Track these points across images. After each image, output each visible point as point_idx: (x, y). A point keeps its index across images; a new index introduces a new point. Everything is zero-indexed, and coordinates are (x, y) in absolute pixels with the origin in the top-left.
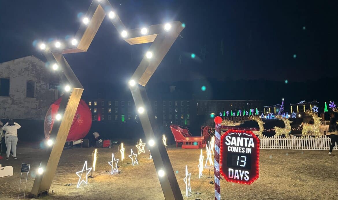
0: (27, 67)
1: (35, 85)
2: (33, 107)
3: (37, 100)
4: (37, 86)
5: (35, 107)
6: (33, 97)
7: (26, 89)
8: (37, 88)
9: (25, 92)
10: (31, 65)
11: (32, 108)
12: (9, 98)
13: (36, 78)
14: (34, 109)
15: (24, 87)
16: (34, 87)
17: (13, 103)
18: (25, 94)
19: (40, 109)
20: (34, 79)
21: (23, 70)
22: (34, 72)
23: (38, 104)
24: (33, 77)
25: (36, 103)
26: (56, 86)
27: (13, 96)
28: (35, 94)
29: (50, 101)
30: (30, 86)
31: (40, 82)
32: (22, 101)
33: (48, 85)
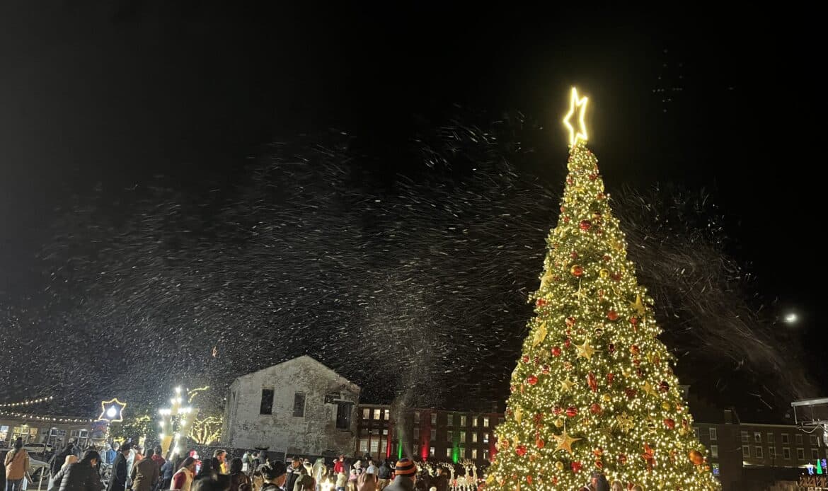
0: (297, 372)
1: (306, 397)
2: (300, 432)
3: (306, 420)
4: (308, 399)
5: (303, 431)
6: (302, 416)
8: (309, 402)
9: (292, 408)
10: (303, 369)
11: (298, 433)
12: (270, 417)
13: (309, 387)
14: (302, 434)
15: (292, 402)
16: (304, 401)
17: (276, 423)
18: (292, 412)
19: (308, 435)
20: (306, 390)
21: (293, 377)
22: (306, 379)
23: (307, 426)
24: (305, 386)
25: (304, 426)
26: (334, 400)
27: (276, 414)
28: (305, 411)
29: (325, 423)
30: (299, 399)
31: (312, 394)
32: (287, 422)
33: (324, 397)
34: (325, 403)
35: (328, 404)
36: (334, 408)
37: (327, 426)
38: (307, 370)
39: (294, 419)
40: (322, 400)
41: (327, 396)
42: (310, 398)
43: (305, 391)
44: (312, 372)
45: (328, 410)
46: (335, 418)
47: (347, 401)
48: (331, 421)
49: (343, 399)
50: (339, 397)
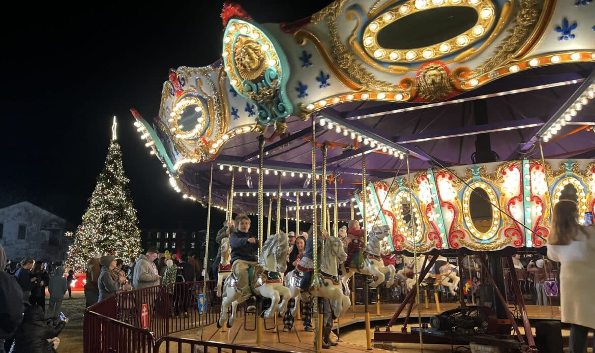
0: (20, 212)
1: (27, 227)
3: (27, 241)
4: (28, 229)
5: (25, 248)
6: (24, 239)
7: (18, 231)
9: (17, 234)
10: (24, 210)
11: (22, 249)
12: (2, 240)
13: (29, 221)
14: (24, 249)
15: (15, 230)
16: (25, 229)
18: (17, 237)
21: (17, 215)
22: (26, 216)
23: (28, 245)
24: (26, 220)
25: (26, 245)
26: (48, 228)
27: (5, 238)
28: (26, 236)
29: (41, 242)
30: (22, 229)
31: (31, 225)
32: (14, 243)
33: (40, 227)
34: (41, 230)
35: (43, 231)
36: (47, 234)
37: (43, 244)
38: (27, 210)
39: (20, 241)
40: (38, 229)
41: (42, 226)
42: (30, 227)
43: (25, 223)
44: (31, 212)
45: (43, 234)
46: (48, 239)
47: (57, 228)
48: (45, 241)
49: (53, 227)
50: (51, 226)
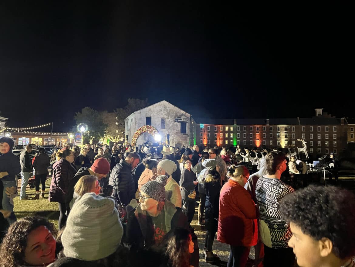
0: (161, 108)
1: (166, 120)
2: (164, 135)
3: (167, 130)
6: (165, 129)
7: (160, 123)
8: (168, 122)
9: (160, 125)
10: (163, 107)
13: (167, 115)
16: (165, 122)
18: (160, 127)
20: (165, 117)
21: (159, 111)
22: (165, 112)
23: (167, 133)
24: (165, 115)
26: (179, 121)
28: (166, 126)
29: (175, 131)
30: (163, 121)
31: (169, 118)
33: (174, 120)
34: (175, 122)
35: (176, 123)
36: (179, 124)
37: (177, 132)
38: (165, 108)
41: (175, 119)
42: (168, 120)
44: (168, 108)
45: (177, 125)
46: (180, 129)
47: (185, 121)
48: (178, 130)
49: (182, 120)
50: (181, 120)
